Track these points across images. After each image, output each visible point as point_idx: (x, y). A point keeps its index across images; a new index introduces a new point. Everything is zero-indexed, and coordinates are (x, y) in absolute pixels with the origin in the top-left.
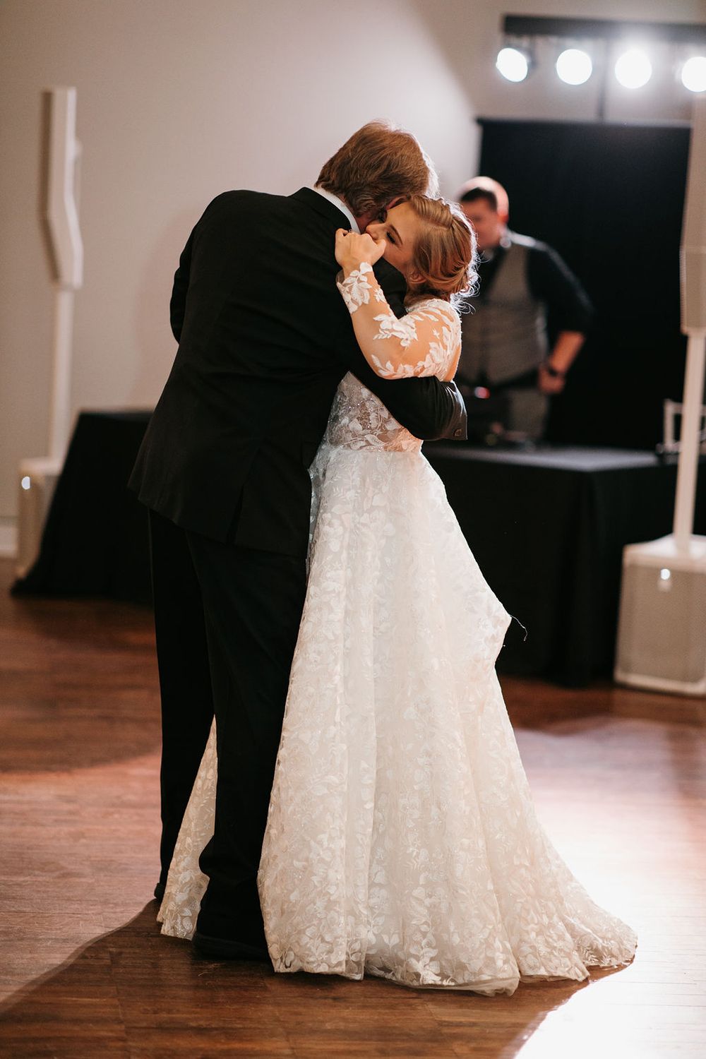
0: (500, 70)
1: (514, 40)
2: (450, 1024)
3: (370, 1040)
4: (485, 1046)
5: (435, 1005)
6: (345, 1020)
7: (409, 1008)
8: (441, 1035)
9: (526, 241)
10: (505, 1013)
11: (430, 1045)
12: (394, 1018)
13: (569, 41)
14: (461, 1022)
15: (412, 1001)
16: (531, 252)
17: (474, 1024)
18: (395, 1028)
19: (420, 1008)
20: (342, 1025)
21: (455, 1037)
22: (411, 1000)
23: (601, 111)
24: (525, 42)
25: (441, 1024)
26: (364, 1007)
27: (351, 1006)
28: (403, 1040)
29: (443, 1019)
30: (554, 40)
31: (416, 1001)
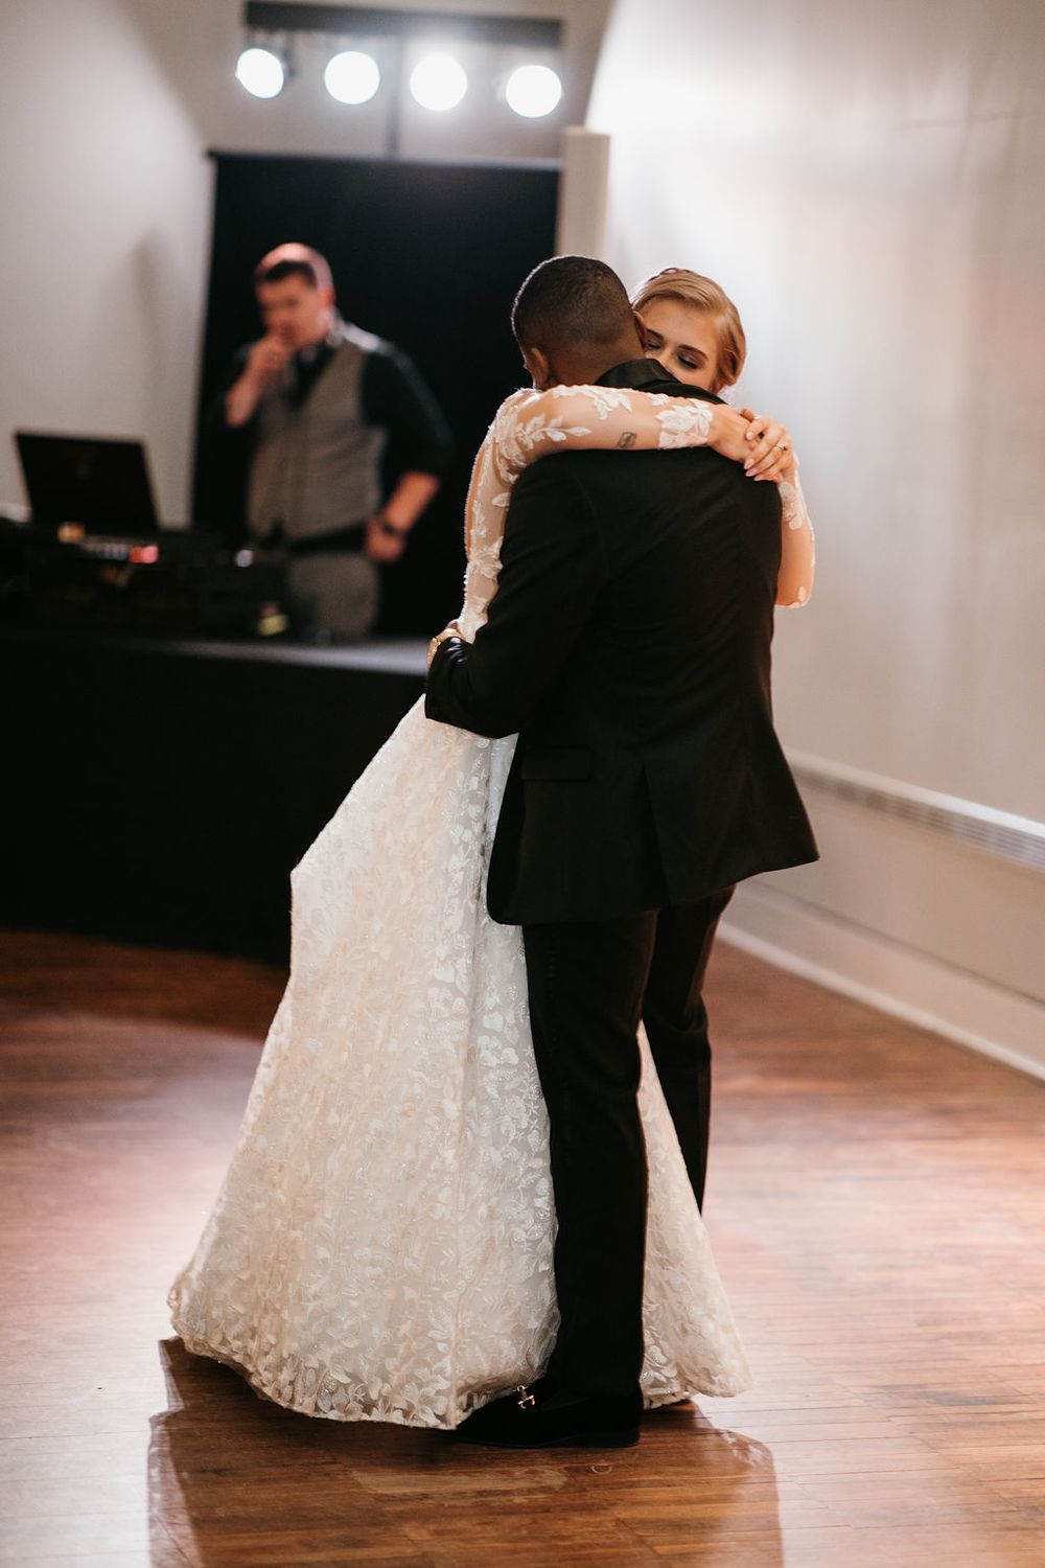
0: (241, 80)
1: (260, 36)
2: (391, 1499)
3: (287, 1529)
4: (449, 1527)
5: (364, 1471)
6: (241, 1502)
7: (326, 1478)
8: (383, 1515)
9: (367, 342)
10: (463, 1478)
11: (372, 1530)
12: (310, 1494)
13: (343, 40)
14: (405, 1495)
15: (328, 1468)
16: (372, 359)
17: (425, 1496)
18: (315, 1509)
19: (341, 1477)
20: (240, 1510)
21: (403, 1517)
22: (324, 1466)
23: (393, 140)
24: (279, 39)
25: (378, 1498)
26: (262, 1481)
27: (245, 1481)
28: (331, 1526)
29: (380, 1492)
30: (321, 38)
31: (333, 1467)
